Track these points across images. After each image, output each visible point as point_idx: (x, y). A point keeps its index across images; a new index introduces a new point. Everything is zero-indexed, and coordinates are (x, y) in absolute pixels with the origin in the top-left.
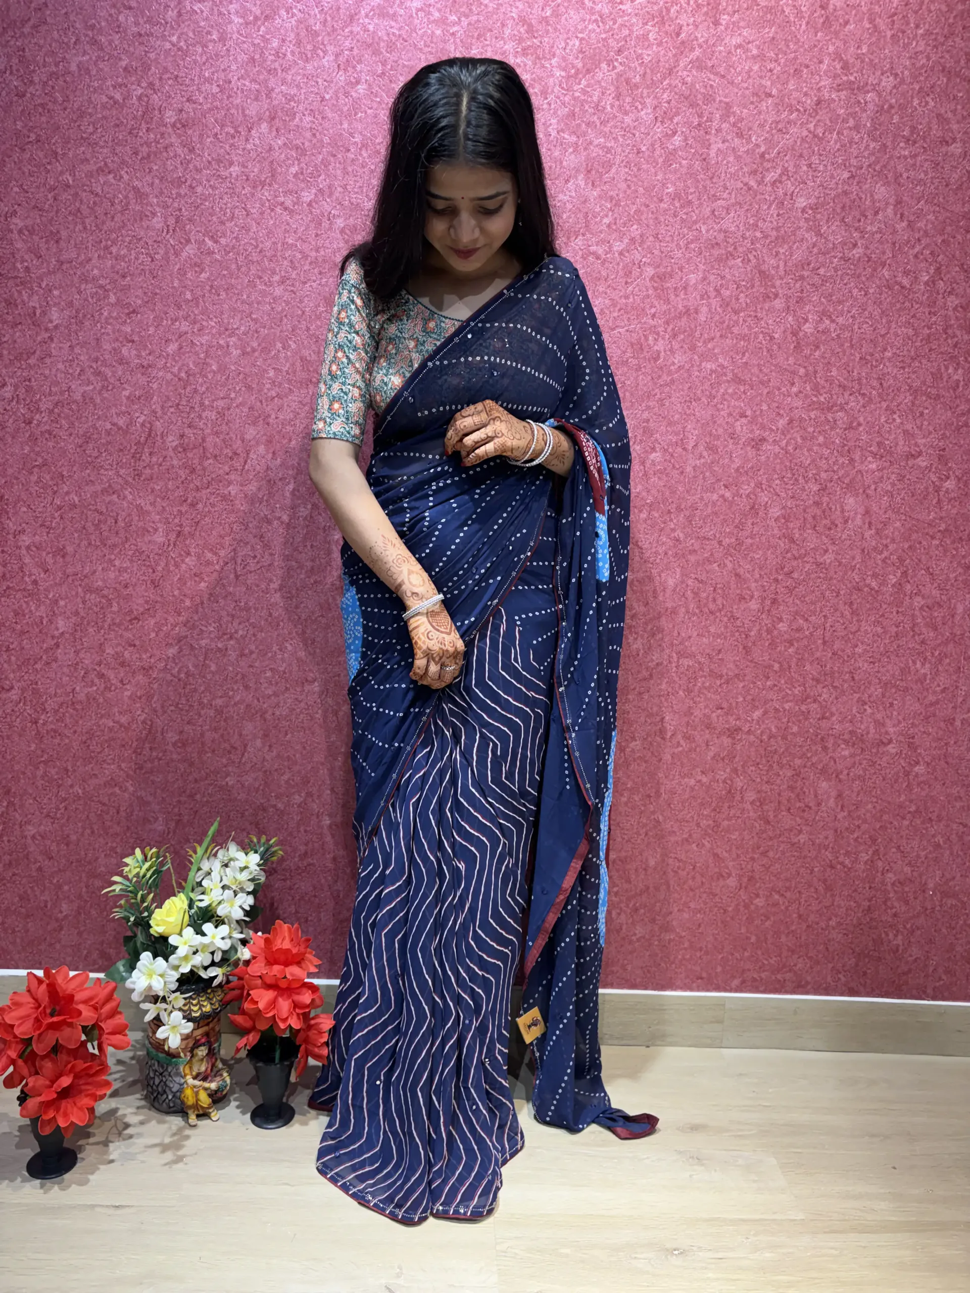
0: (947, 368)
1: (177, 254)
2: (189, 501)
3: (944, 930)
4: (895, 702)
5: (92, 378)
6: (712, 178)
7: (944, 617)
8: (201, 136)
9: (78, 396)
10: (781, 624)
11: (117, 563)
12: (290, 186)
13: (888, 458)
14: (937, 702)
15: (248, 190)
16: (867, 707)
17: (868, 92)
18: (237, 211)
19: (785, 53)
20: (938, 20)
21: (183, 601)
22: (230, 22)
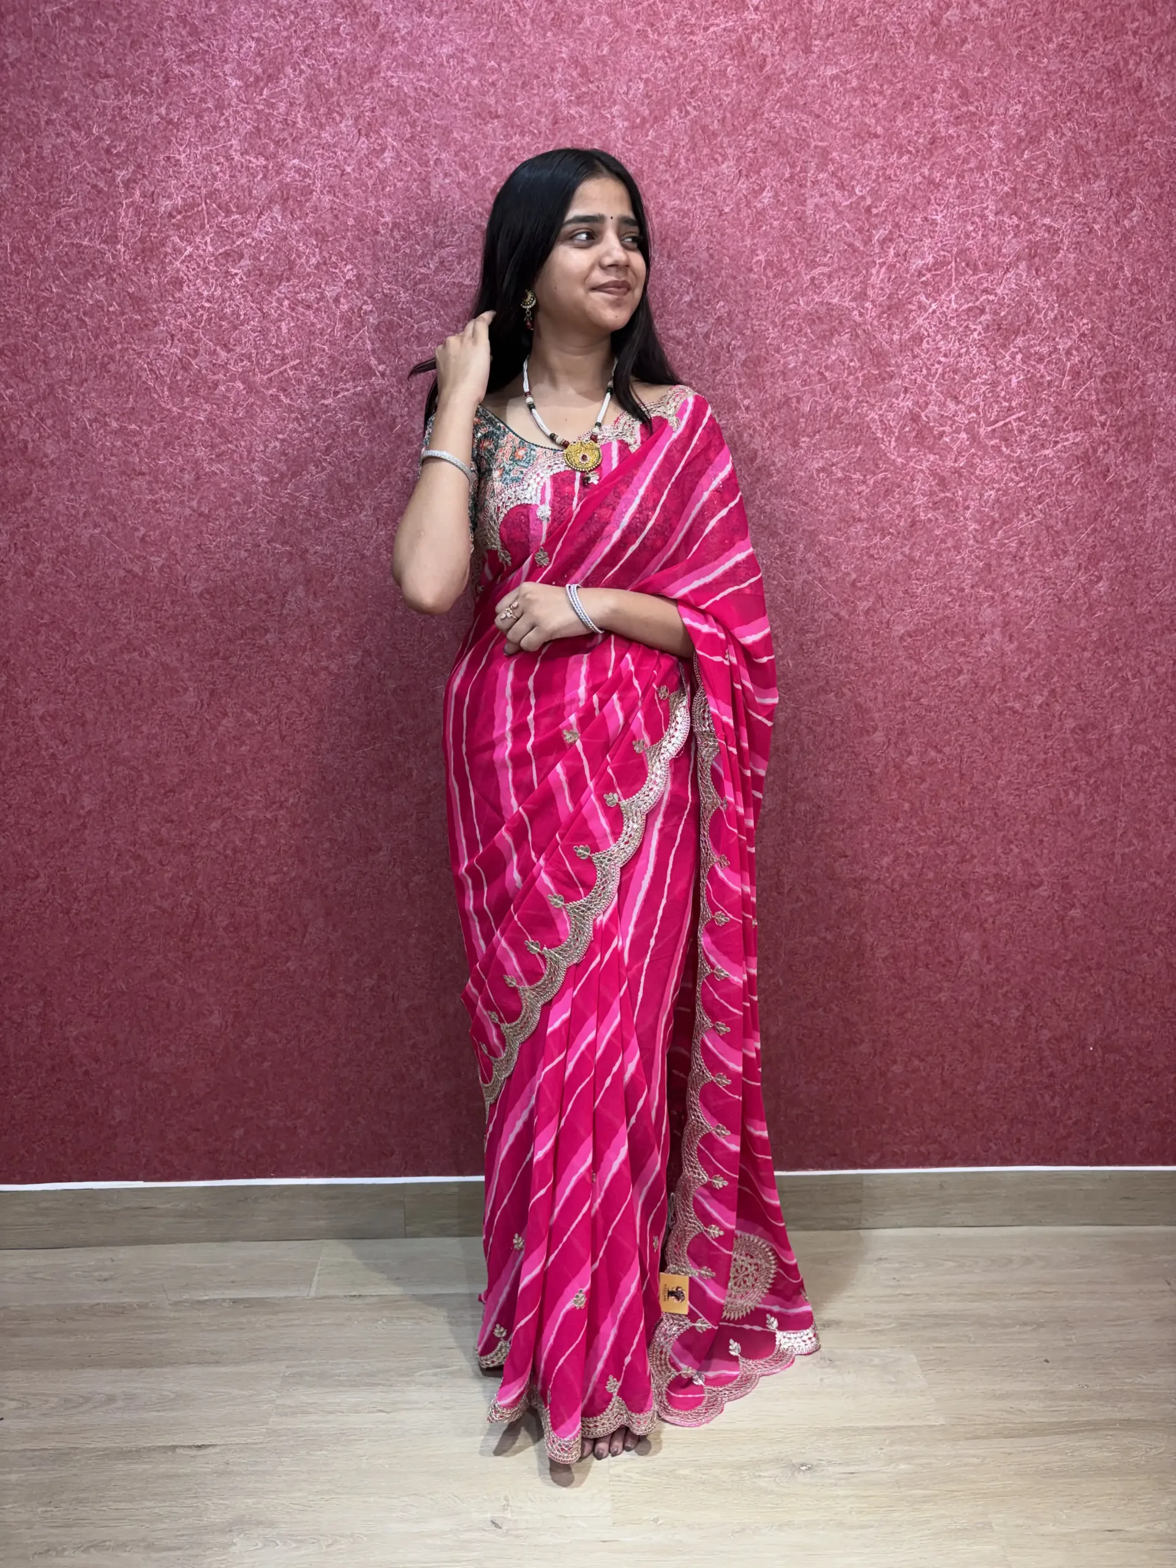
0: (1095, 451)
1: (185, 368)
2: (221, 654)
3: (1107, 1089)
4: (1046, 839)
6: (809, 240)
7: (1098, 740)
9: (84, 542)
10: (910, 758)
11: (144, 729)
12: (312, 279)
14: (1094, 836)
15: (263, 286)
16: (1012, 846)
17: (992, 124)
19: (891, 83)
20: (1074, 33)
21: (223, 769)
22: (227, 86)
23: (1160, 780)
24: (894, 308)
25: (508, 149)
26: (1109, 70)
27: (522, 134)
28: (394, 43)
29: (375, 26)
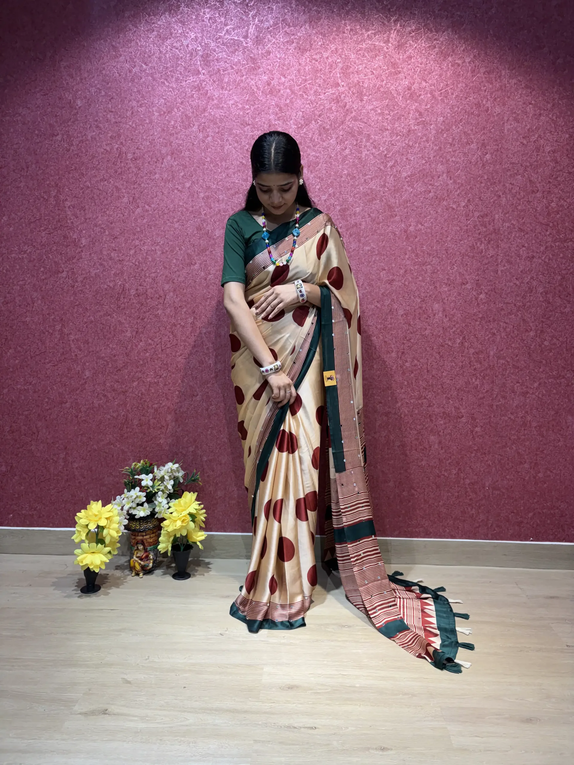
0: (476, 244)
1: (133, 212)
2: (141, 318)
4: (464, 398)
5: (99, 267)
6: (363, 166)
7: (484, 358)
8: (143, 163)
9: (93, 274)
10: (407, 363)
11: (111, 346)
12: (181, 181)
13: (452, 285)
14: (484, 397)
15: (163, 184)
16: (450, 401)
17: (431, 124)
18: (158, 193)
19: (393, 111)
20: (461, 91)
21: (139, 361)
22: (154, 115)
23: (510, 375)
24: (397, 191)
25: (253, 136)
26: (476, 104)
27: (258, 130)
28: (213, 100)
29: (206, 94)
